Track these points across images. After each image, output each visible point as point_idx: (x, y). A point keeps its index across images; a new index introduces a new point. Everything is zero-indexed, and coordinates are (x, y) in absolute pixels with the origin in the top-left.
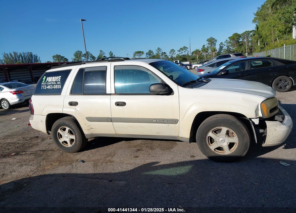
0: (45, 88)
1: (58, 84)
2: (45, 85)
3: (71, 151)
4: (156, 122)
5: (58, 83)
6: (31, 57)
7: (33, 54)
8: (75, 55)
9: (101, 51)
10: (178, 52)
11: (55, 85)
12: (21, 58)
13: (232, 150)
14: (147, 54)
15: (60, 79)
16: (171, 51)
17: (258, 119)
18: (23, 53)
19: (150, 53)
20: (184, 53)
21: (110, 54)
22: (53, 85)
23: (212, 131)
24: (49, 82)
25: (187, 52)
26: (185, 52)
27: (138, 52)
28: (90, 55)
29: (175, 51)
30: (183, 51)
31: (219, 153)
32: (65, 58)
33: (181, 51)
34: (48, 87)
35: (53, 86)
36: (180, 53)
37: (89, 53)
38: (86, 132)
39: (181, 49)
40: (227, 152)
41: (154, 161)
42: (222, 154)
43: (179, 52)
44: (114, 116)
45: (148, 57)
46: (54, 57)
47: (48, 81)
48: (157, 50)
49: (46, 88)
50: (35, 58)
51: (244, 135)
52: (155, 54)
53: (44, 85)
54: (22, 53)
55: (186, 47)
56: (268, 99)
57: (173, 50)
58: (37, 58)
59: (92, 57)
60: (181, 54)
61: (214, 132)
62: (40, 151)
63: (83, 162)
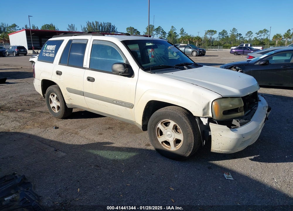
0: (44, 55)
3: (56, 117)
4: (116, 104)
5: (53, 52)
6: (110, 27)
7: (112, 25)
8: (147, 29)
9: (173, 27)
10: (256, 34)
11: (51, 53)
12: (101, 28)
13: (178, 147)
14: (220, 33)
15: (55, 48)
16: (248, 33)
17: (207, 119)
18: (104, 23)
19: (224, 33)
20: (263, 37)
21: (181, 31)
22: (50, 53)
23: (161, 123)
24: (48, 50)
25: (267, 36)
26: (264, 35)
27: (211, 30)
28: (161, 30)
29: (252, 33)
30: (262, 34)
31: (166, 147)
32: (138, 31)
33: (260, 34)
36: (258, 36)
37: (161, 28)
38: (67, 102)
39: (261, 32)
40: (172, 148)
41: (110, 141)
42: (168, 149)
43: (258, 34)
44: (85, 90)
45: (221, 37)
46: (128, 29)
48: (232, 31)
50: (113, 28)
51: (189, 134)
52: (229, 35)
53: (44, 52)
54: (102, 23)
55: (266, 30)
56: (223, 98)
57: (251, 32)
58: (114, 29)
59: (163, 33)
60: (259, 38)
61: (164, 124)
62: (38, 111)
63: (57, 128)
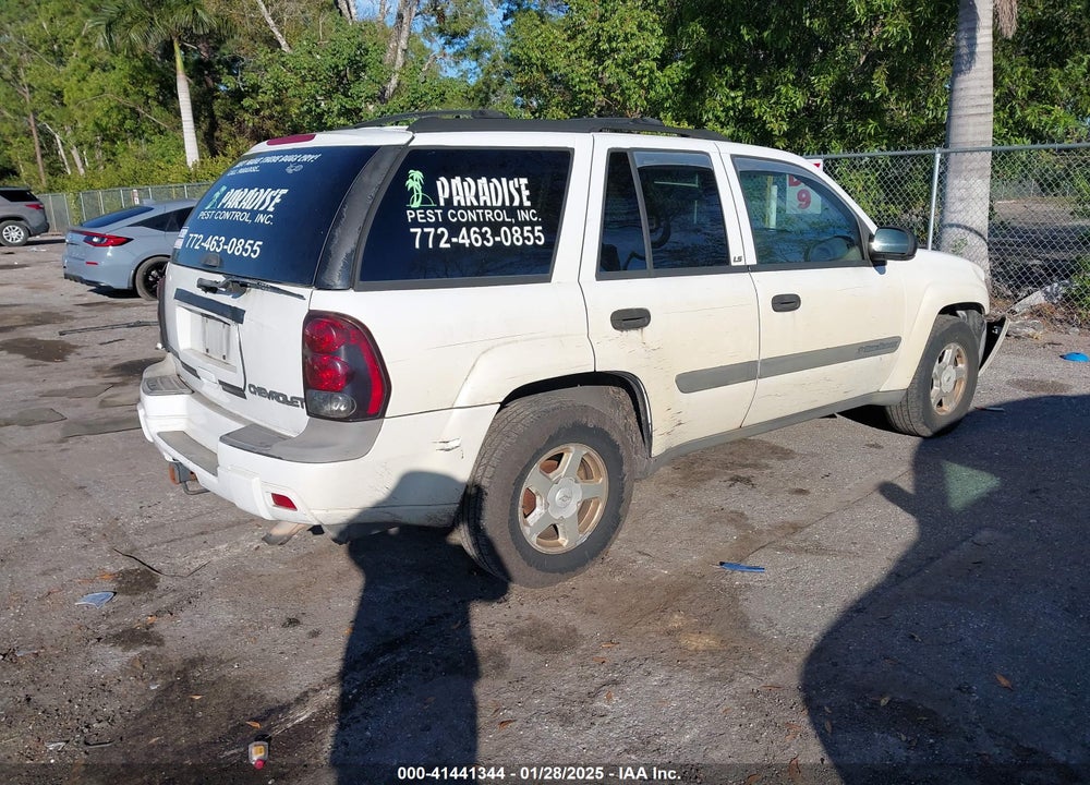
0: (443, 245)
1: (526, 223)
2: (436, 225)
5: (523, 215)
11: (509, 225)
15: (525, 193)
22: (495, 227)
24: (460, 207)
34: (463, 239)
35: (496, 233)
47: (449, 201)
49: (448, 241)
53: (428, 225)
